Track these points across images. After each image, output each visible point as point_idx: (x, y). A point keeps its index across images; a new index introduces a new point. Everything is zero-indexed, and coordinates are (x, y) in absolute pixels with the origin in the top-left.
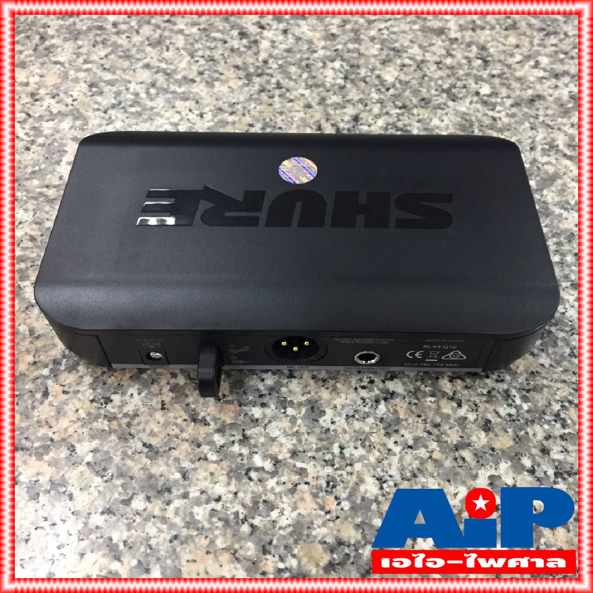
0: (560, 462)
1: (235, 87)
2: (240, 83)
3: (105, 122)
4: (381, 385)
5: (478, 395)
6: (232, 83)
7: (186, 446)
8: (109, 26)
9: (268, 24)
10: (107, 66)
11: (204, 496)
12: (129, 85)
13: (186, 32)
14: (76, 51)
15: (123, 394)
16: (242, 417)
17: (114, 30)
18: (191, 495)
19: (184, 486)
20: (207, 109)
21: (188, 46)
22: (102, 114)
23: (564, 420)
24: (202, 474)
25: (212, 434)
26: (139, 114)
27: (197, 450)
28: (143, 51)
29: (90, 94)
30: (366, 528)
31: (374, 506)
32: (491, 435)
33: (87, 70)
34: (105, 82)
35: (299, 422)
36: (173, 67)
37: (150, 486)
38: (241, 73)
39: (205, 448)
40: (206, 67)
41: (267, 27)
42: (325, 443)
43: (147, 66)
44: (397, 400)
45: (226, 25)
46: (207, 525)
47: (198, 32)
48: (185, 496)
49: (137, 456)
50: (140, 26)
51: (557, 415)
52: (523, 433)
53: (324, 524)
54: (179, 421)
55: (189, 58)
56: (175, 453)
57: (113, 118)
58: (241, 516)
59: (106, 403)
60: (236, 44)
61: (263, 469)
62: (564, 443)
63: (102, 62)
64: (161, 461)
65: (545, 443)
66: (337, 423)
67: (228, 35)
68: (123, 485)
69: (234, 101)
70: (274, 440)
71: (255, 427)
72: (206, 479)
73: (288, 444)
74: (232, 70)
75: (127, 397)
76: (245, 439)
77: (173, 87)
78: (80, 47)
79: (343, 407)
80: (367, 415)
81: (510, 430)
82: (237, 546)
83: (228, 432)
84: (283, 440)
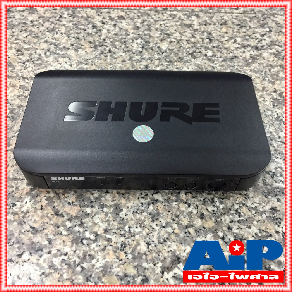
0: (237, 234)
1: (88, 51)
2: (91, 50)
3: (23, 68)
4: (151, 196)
5: (199, 201)
6: (87, 50)
7: (52, 228)
8: (29, 23)
9: (107, 22)
10: (26, 42)
11: (59, 253)
12: (36, 51)
13: (66, 25)
14: (12, 34)
15: (22, 202)
16: (81, 213)
17: (31, 24)
18: (52, 253)
19: (49, 248)
20: (74, 62)
21: (67, 32)
22: (22, 65)
23: (240, 213)
24: (59, 241)
25: (65, 221)
26: (40, 64)
27: (57, 230)
28: (45, 34)
29: (17, 55)
30: (139, 268)
31: (144, 257)
32: (204, 220)
33: (17, 43)
34: (25, 49)
35: (109, 215)
36: (59, 42)
37: (32, 248)
38: (92, 45)
39: (61, 229)
40: (75, 42)
41: (106, 23)
42: (121, 225)
43: (46, 42)
44: (159, 204)
45: (86, 22)
46: (59, 267)
47: (72, 25)
48: (50, 252)
49: (27, 233)
50: (44, 23)
51: (237, 211)
52: (219, 220)
53: (118, 266)
54: (49, 215)
55: (67, 38)
56: (46, 231)
57: (28, 66)
58: (77, 263)
59: (13, 206)
60: (90, 31)
61: (90, 239)
62: (239, 224)
63: (24, 39)
64: (38, 235)
65: (230, 224)
66: (128, 216)
67: (87, 27)
68: (18, 248)
69: (87, 58)
70: (96, 224)
71: (87, 217)
72: (60, 244)
73: (103, 226)
74: (88, 43)
75: (24, 203)
76: (82, 224)
77: (58, 52)
78: (14, 32)
79: (132, 207)
80: (143, 211)
81: (213, 218)
82: (74, 278)
83: (73, 220)
84: (101, 224)
